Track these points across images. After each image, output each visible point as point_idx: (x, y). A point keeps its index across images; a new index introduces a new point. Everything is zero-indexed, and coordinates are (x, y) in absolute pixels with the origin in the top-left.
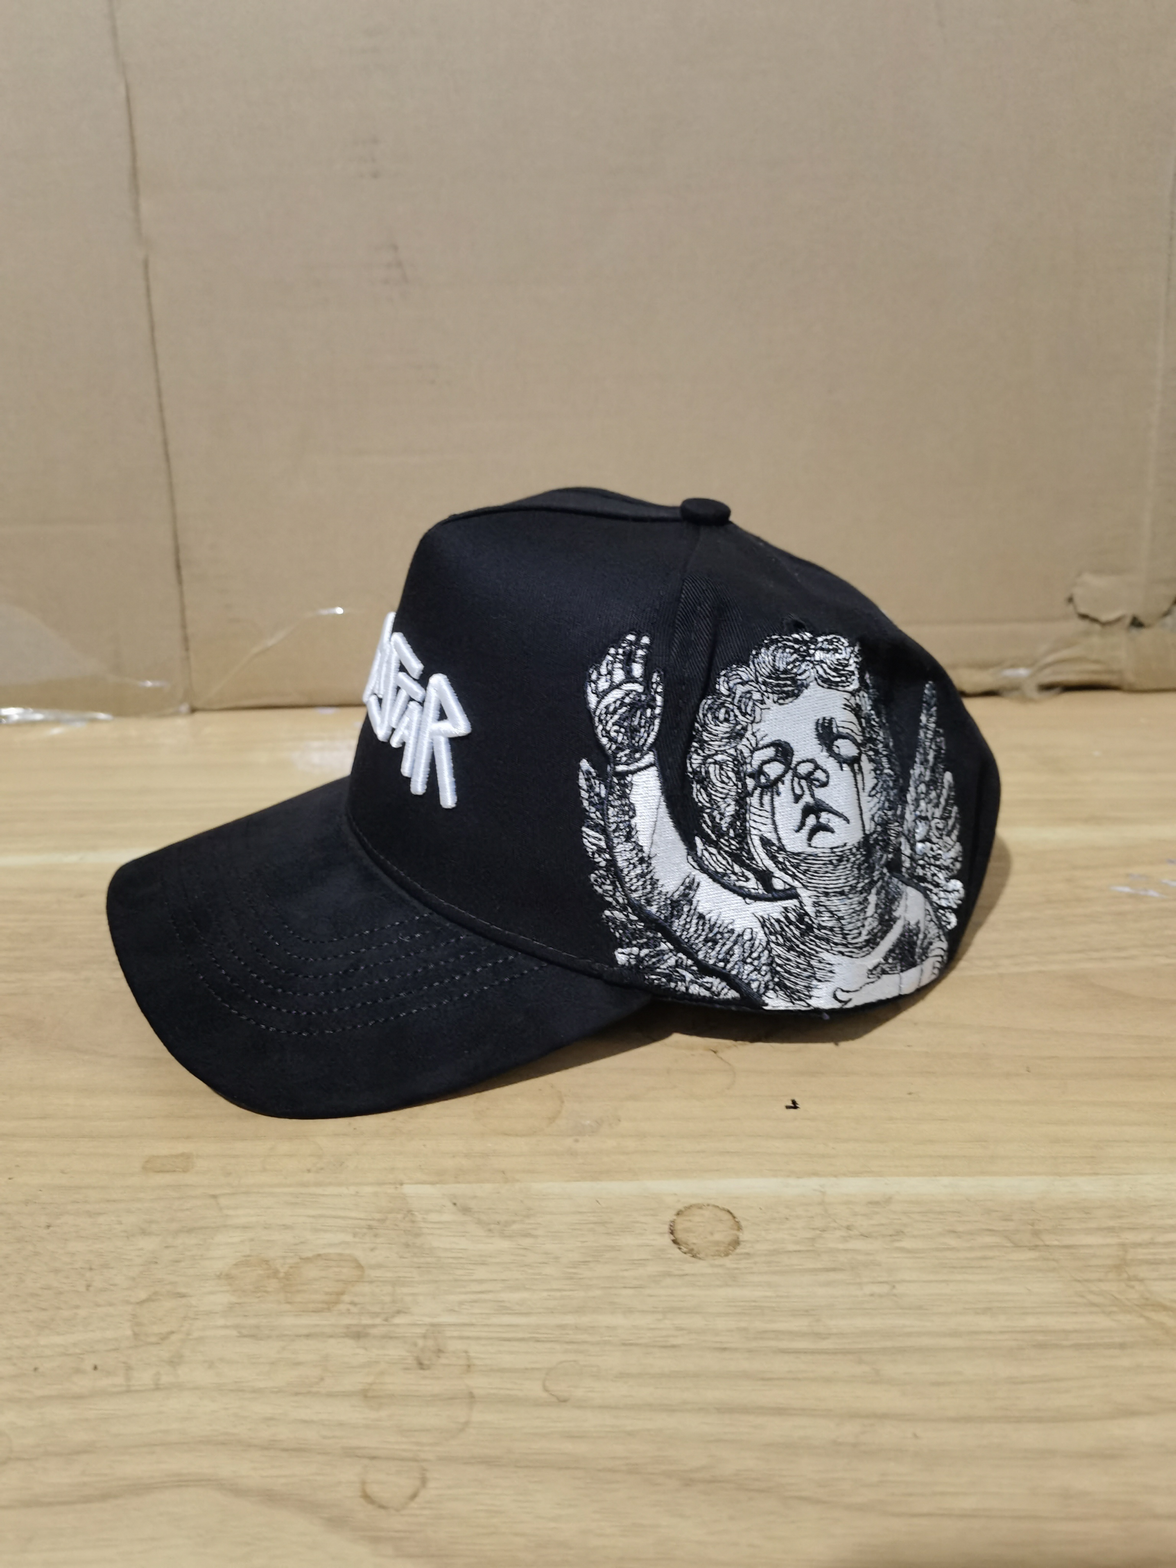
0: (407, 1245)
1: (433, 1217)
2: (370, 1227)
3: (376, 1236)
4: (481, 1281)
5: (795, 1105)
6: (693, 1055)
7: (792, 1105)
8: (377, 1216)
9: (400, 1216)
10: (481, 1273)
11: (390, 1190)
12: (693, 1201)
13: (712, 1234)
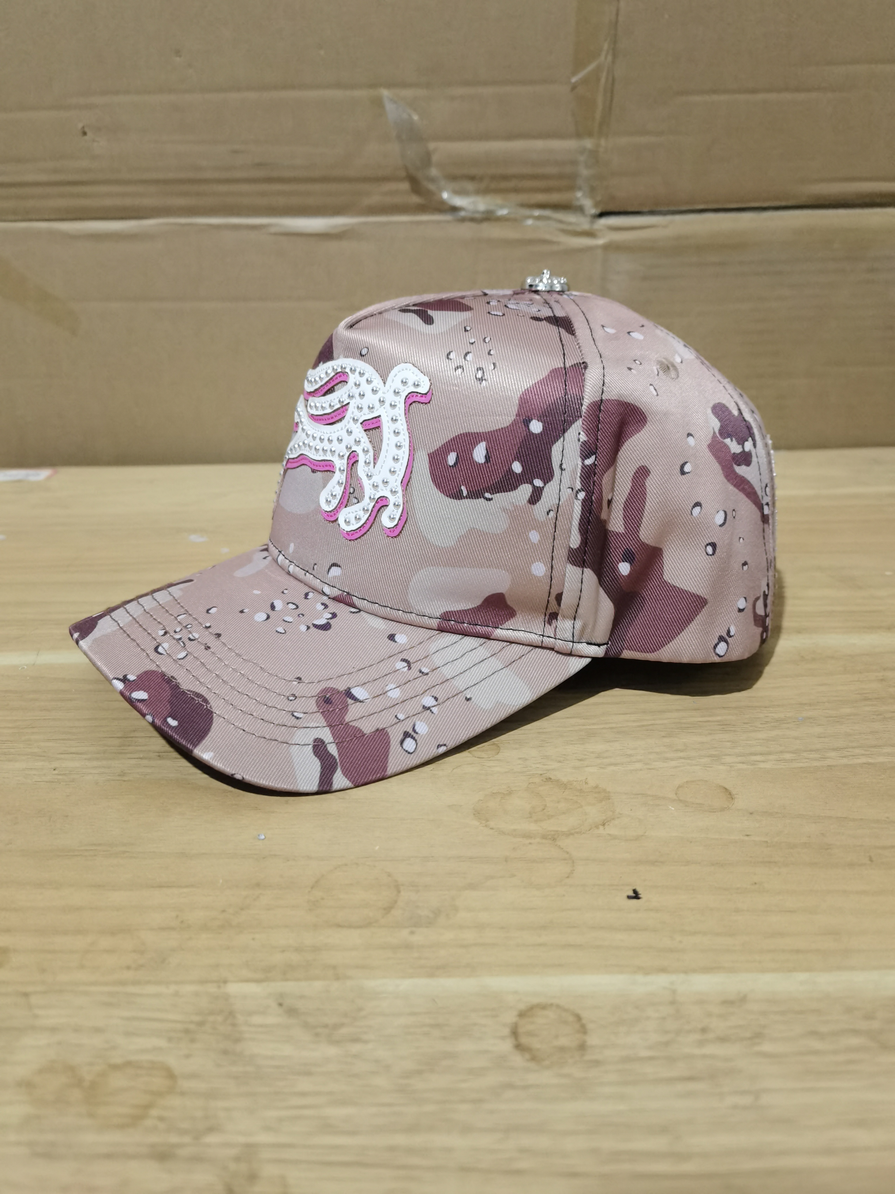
0: (225, 1052)
1: (257, 1020)
2: (187, 1031)
3: (193, 1041)
4: (303, 1094)
5: (636, 896)
6: (530, 843)
7: (634, 895)
8: (197, 1018)
9: (220, 1018)
10: (304, 1084)
11: (212, 989)
12: (535, 1001)
13: (557, 1037)
